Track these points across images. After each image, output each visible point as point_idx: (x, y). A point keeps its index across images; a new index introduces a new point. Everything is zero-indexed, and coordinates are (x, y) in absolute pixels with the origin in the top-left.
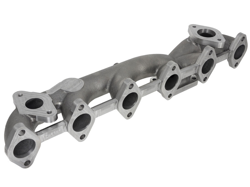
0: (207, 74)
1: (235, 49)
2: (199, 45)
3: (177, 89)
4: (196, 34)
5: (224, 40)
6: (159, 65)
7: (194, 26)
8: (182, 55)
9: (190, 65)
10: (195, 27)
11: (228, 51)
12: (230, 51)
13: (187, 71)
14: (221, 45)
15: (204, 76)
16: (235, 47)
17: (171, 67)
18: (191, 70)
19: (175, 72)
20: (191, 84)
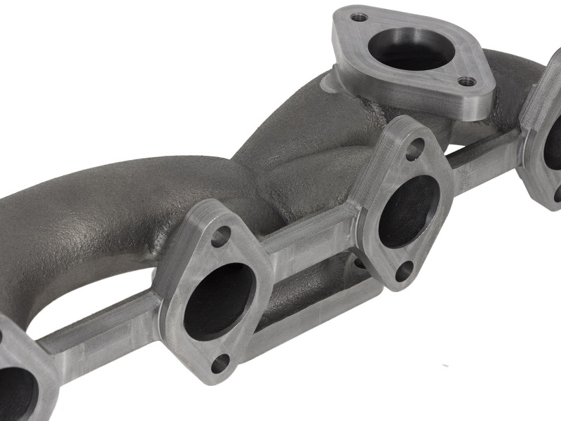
0: (410, 246)
1: (544, 125)
2: (376, 109)
3: (258, 329)
4: (359, 55)
5: (487, 83)
6: (168, 215)
7: (356, 12)
8: (290, 160)
9: (321, 209)
10: (363, 18)
11: (514, 132)
12: (523, 134)
13: (300, 244)
14: (473, 108)
15: (399, 256)
16: (544, 114)
17: (208, 228)
18: (326, 233)
19: (231, 254)
20: (345, 292)
